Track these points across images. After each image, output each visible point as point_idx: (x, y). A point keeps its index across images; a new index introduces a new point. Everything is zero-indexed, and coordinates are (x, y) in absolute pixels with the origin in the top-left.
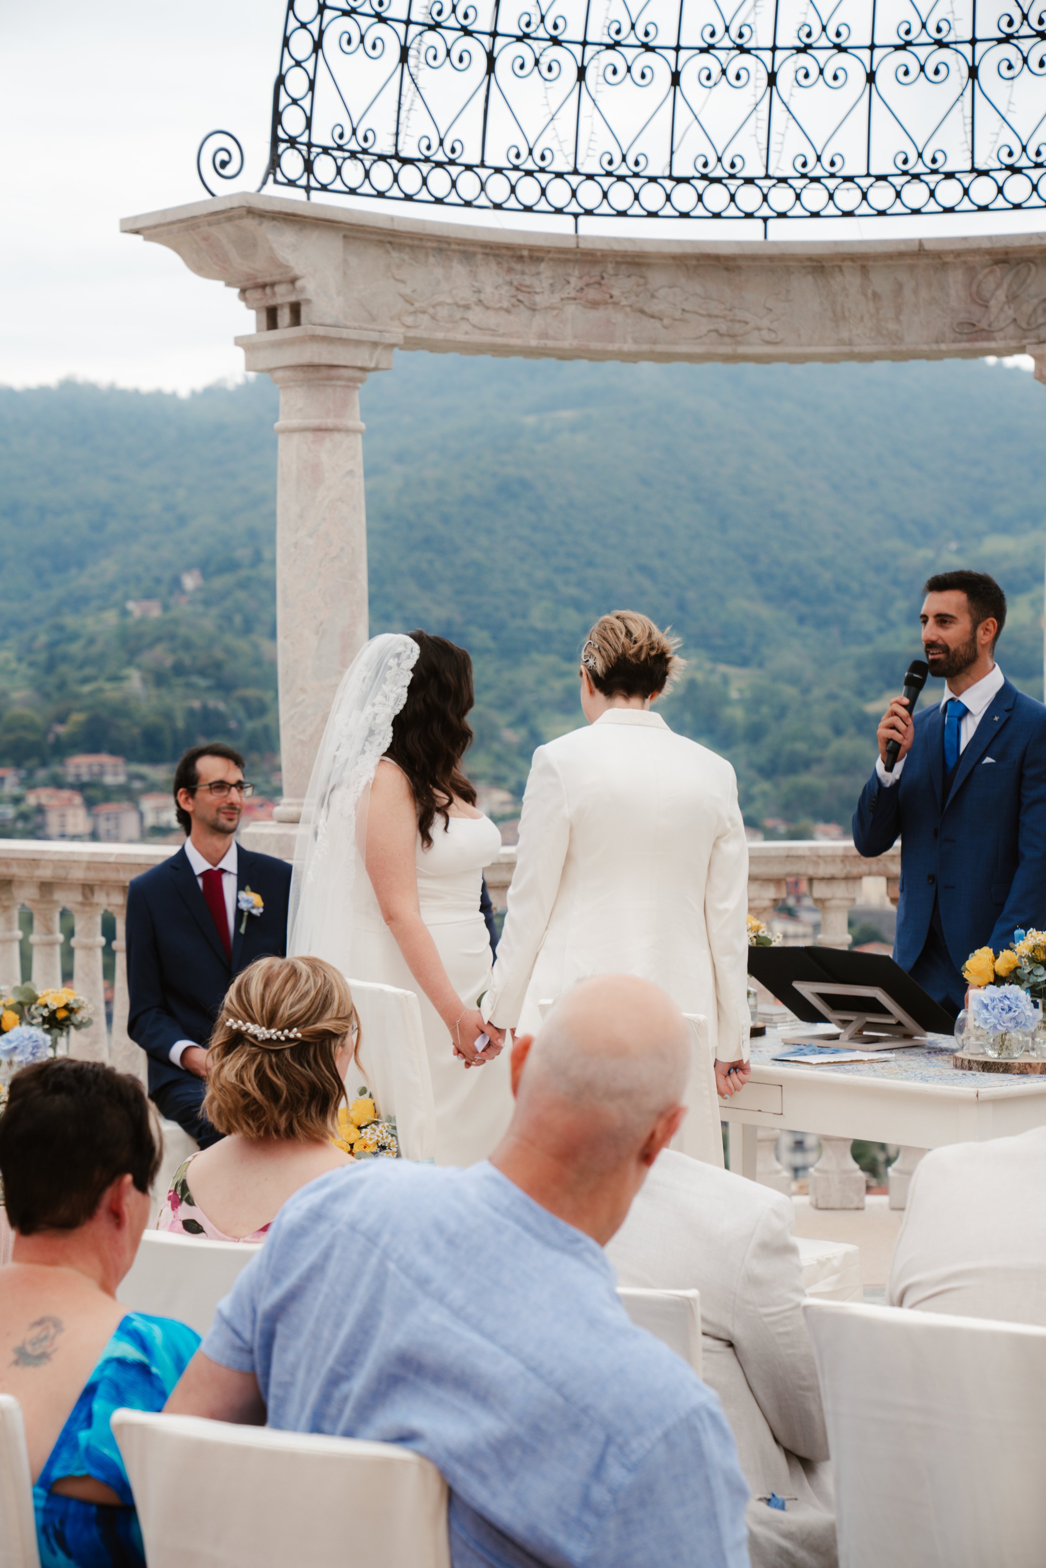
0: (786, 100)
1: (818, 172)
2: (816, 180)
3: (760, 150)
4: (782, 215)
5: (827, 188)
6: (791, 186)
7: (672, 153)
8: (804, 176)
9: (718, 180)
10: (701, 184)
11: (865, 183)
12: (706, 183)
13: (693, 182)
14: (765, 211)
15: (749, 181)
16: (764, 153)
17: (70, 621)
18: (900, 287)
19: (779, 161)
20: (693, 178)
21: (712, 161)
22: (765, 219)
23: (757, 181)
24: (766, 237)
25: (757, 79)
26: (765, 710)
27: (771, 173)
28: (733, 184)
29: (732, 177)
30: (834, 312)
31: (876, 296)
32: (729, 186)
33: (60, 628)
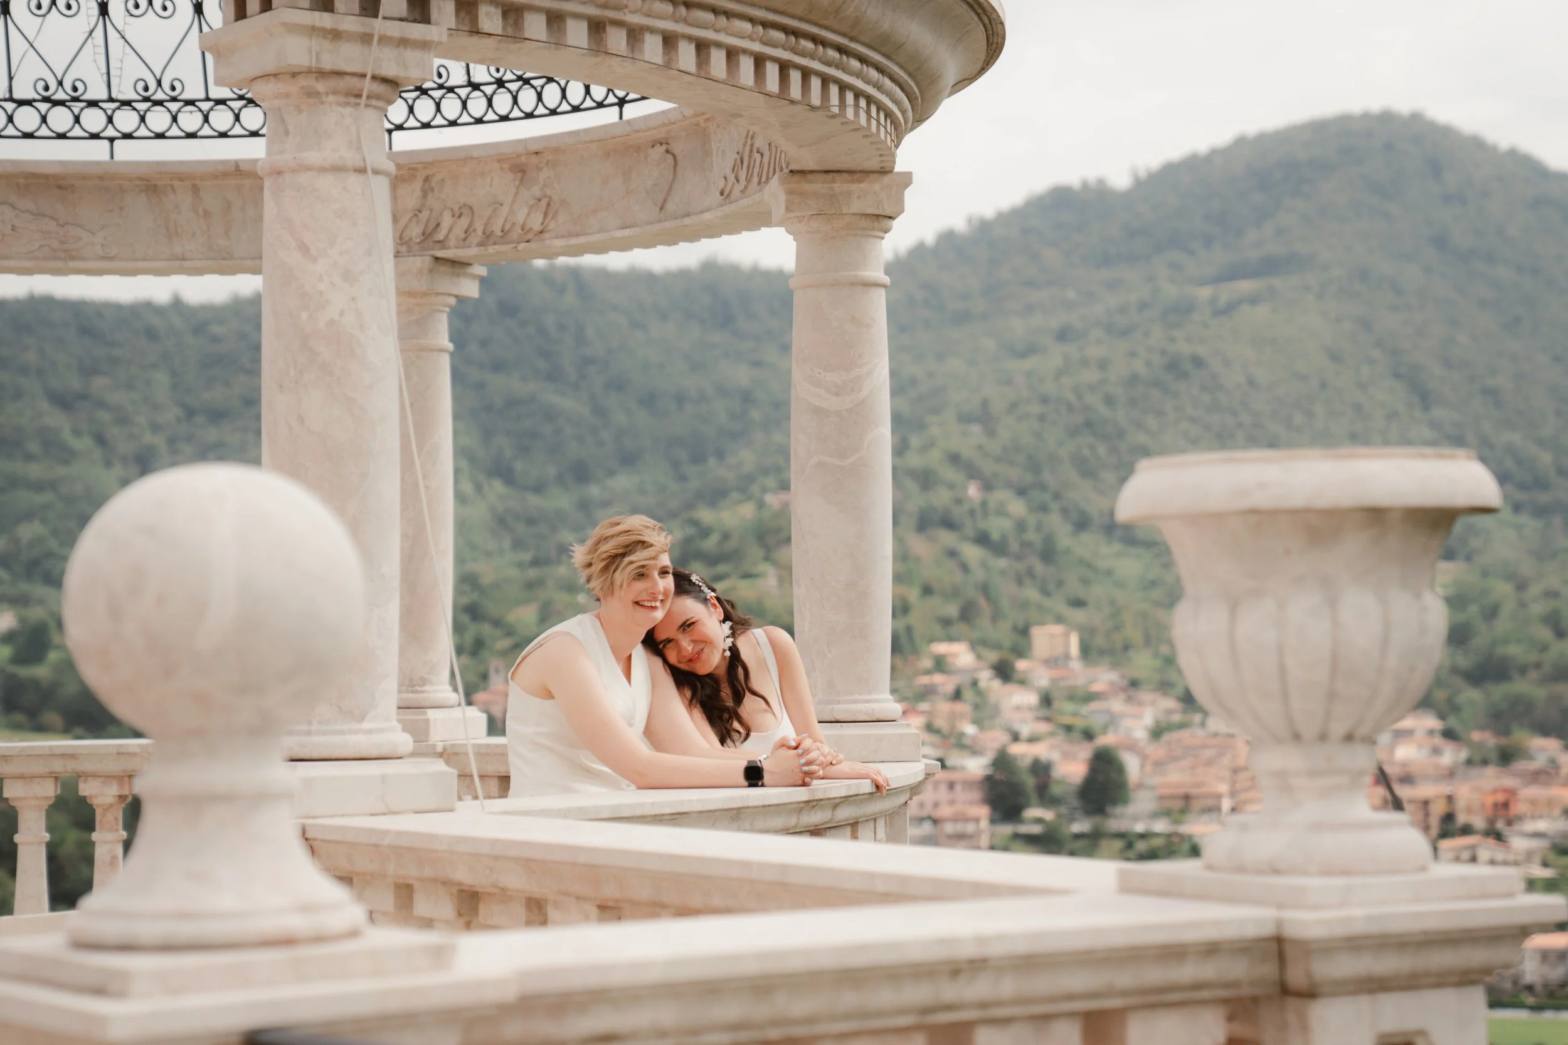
0: (120, 28)
1: (160, 96)
2: (159, 103)
3: (102, 74)
4: (128, 136)
5: (169, 111)
6: (134, 109)
7: (11, 78)
8: (146, 99)
9: (61, 103)
10: (43, 107)
11: (204, 106)
12: (48, 105)
13: (35, 104)
14: (110, 132)
15: (93, 104)
16: (105, 77)
17: (706, 515)
18: (229, 205)
19: (119, 85)
20: (35, 101)
21: (53, 85)
22: (112, 140)
23: (101, 104)
24: (112, 157)
25: (88, 8)
26: (1473, 609)
27: (114, 95)
28: (77, 107)
29: (76, 99)
30: (167, 228)
31: (207, 214)
32: (72, 108)
33: (695, 523)
